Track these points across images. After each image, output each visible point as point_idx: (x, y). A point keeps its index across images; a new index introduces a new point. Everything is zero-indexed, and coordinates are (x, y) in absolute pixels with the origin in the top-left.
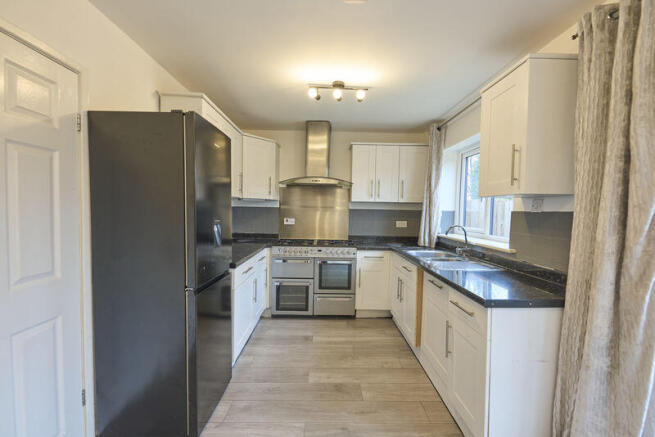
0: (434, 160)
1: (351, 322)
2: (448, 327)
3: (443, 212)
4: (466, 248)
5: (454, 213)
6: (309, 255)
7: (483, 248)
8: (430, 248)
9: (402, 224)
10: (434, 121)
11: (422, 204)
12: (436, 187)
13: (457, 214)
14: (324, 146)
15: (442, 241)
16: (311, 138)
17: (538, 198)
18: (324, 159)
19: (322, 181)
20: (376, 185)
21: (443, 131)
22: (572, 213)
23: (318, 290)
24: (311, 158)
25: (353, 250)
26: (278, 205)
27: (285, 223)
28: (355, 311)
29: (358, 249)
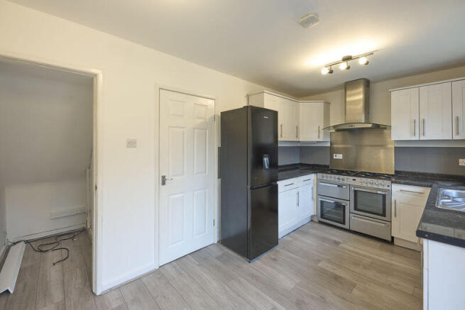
6: (345, 182)
20: (420, 124)
23: (353, 211)
26: (329, 145)
27: (335, 157)
28: (393, 238)
29: (392, 182)
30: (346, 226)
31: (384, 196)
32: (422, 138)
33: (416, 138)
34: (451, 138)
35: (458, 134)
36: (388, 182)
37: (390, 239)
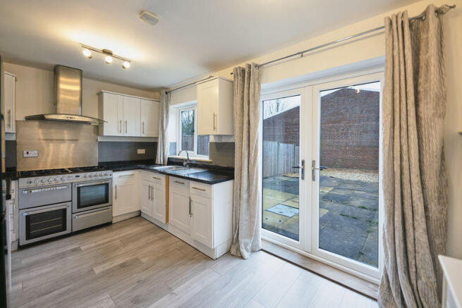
0: (165, 112)
1: (109, 227)
2: (190, 201)
3: (171, 143)
4: (188, 162)
5: (176, 143)
7: (197, 161)
8: (164, 165)
9: (141, 151)
10: (163, 88)
11: (157, 138)
12: (166, 127)
13: (177, 144)
14: (77, 88)
15: (170, 160)
16: (62, 79)
17: (220, 136)
18: (77, 98)
19: (77, 118)
21: (169, 94)
22: (234, 143)
23: (76, 210)
24: (62, 96)
25: (109, 172)
26: (15, 138)
27: (25, 155)
29: (114, 171)
30: (68, 231)
31: (107, 185)
32: (125, 135)
33: (122, 135)
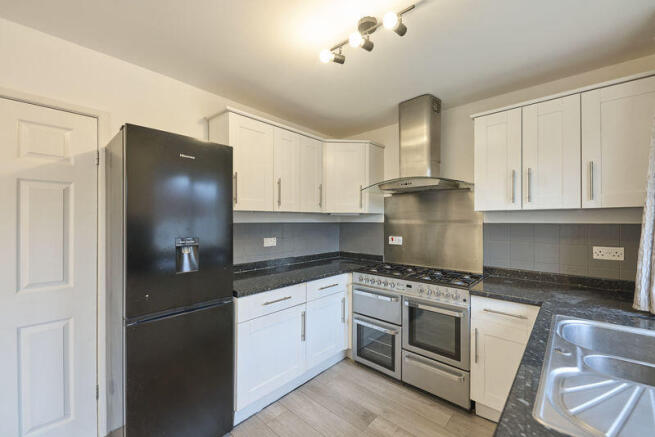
6: (395, 291)
20: (524, 179)
26: (382, 220)
27: (390, 242)
28: (473, 403)
29: (472, 293)
30: (396, 374)
31: (458, 320)
32: (527, 206)
33: (517, 207)
34: (579, 207)
35: (592, 196)
36: (464, 293)
37: (467, 406)
